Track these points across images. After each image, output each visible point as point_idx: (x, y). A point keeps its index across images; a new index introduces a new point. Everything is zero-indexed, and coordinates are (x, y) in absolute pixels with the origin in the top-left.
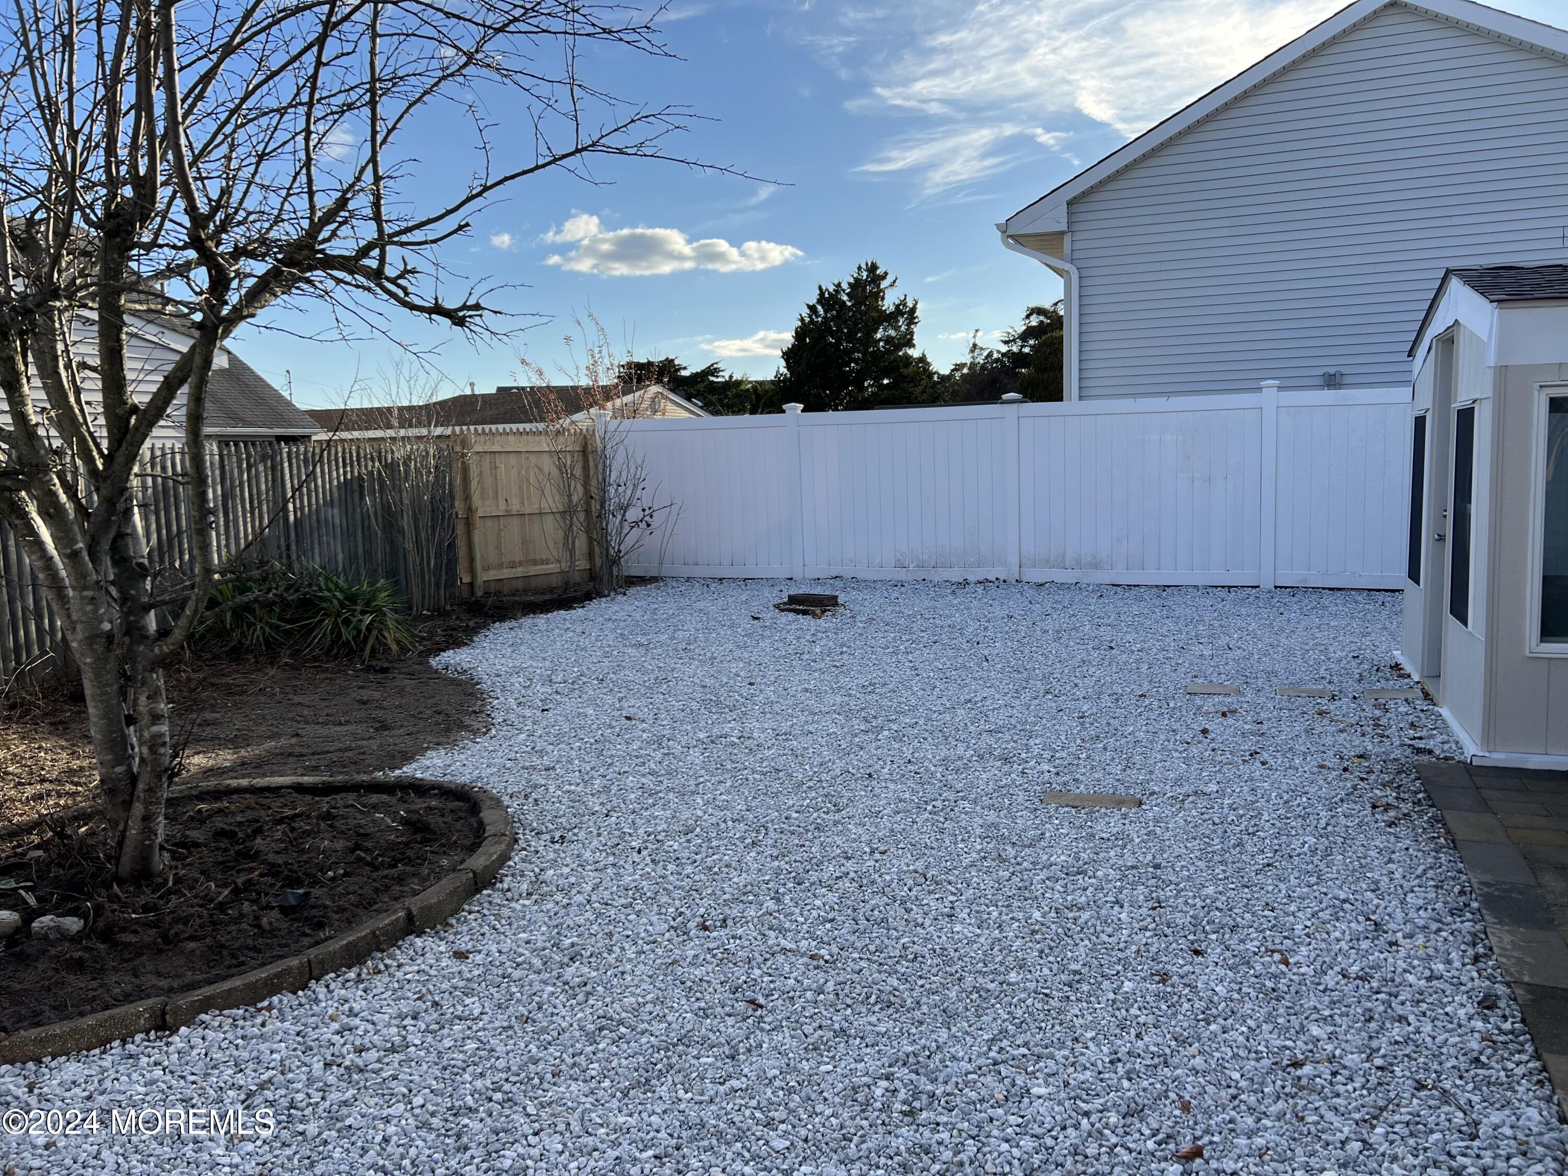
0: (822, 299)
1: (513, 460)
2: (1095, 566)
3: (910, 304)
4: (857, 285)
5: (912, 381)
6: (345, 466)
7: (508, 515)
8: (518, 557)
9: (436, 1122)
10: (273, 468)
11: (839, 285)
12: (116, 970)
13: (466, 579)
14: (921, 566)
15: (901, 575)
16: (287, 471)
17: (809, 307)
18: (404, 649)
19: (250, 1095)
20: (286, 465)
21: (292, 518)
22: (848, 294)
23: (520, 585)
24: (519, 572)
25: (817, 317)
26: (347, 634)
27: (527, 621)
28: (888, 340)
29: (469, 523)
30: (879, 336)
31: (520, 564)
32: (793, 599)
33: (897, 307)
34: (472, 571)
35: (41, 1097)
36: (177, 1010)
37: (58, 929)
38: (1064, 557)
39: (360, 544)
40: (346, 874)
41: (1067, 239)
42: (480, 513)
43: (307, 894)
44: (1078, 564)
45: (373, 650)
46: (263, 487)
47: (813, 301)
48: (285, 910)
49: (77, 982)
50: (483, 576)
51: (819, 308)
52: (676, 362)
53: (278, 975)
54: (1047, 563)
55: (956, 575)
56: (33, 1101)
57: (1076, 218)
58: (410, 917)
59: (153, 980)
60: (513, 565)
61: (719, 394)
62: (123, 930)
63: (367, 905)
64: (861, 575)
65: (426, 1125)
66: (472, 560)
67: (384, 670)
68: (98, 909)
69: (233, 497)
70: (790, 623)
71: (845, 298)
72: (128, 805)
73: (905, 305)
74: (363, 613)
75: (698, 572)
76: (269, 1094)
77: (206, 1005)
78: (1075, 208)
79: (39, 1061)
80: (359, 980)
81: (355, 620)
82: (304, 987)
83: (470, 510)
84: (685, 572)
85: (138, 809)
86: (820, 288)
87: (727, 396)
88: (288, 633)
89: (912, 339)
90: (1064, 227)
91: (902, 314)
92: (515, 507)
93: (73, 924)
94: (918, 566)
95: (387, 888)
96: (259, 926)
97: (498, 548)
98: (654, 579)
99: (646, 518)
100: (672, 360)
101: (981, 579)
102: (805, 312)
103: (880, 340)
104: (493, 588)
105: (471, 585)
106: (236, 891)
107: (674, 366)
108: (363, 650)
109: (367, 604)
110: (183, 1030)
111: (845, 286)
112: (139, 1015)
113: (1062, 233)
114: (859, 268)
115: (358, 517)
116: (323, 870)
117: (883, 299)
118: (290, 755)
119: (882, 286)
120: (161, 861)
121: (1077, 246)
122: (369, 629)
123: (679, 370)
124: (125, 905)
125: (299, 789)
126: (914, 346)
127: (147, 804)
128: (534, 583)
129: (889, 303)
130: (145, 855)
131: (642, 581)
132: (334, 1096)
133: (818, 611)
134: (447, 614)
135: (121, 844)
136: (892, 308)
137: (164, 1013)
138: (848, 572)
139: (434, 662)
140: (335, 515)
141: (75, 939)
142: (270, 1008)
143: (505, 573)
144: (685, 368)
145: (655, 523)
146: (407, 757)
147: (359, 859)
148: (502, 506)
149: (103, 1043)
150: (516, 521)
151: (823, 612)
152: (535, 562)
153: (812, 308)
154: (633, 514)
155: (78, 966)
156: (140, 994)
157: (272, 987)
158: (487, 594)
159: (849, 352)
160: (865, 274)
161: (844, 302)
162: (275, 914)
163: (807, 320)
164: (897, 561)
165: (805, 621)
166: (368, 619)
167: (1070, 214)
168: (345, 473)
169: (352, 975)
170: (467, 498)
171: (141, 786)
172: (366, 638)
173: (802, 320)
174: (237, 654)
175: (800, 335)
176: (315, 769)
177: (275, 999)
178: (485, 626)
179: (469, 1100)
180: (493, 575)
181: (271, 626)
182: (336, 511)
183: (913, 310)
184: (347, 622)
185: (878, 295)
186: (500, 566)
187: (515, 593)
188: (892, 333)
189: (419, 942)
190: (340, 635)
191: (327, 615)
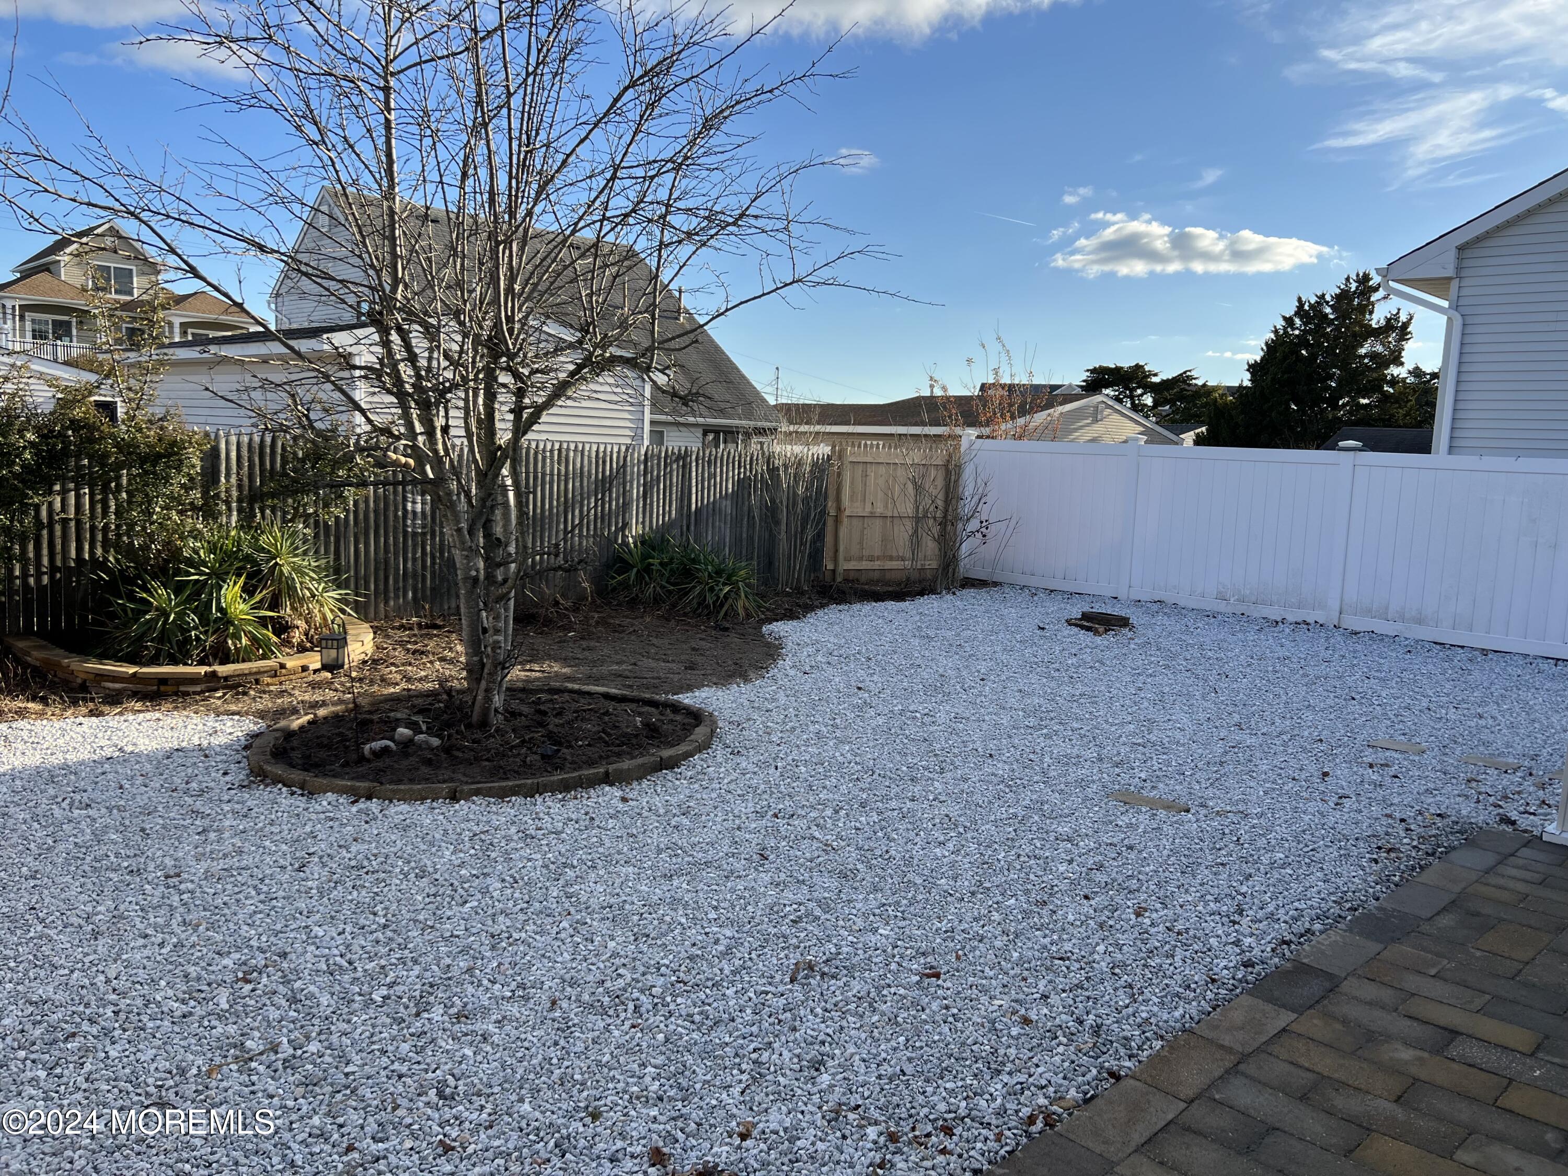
0: (1300, 311)
1: (882, 470)
2: (1419, 621)
3: (1403, 318)
4: (1343, 297)
5: (1397, 402)
6: (739, 468)
7: (872, 516)
8: (877, 552)
9: (552, 867)
10: (684, 466)
11: (1323, 296)
12: (446, 768)
13: (830, 567)
14: (1242, 600)
15: (1222, 607)
16: (694, 469)
17: (1285, 318)
18: (748, 616)
19: (475, 835)
20: (694, 464)
21: (694, 506)
22: (1331, 306)
23: (876, 575)
24: (877, 565)
25: (1293, 329)
26: (710, 599)
27: (856, 607)
28: (1373, 356)
29: (837, 520)
30: (1362, 351)
31: (878, 558)
32: (1086, 616)
33: (1388, 320)
34: (835, 559)
35: (384, 815)
36: (462, 791)
37: (427, 742)
38: (1387, 608)
39: (745, 529)
40: (589, 745)
41: (1455, 284)
42: (847, 513)
43: (558, 751)
44: (1401, 617)
45: (726, 614)
46: (675, 480)
47: (1290, 311)
48: (543, 757)
49: (425, 770)
50: (844, 566)
51: (1298, 322)
52: (1147, 368)
53: (518, 786)
54: (1368, 612)
55: (1274, 613)
56: (380, 816)
57: (1466, 263)
58: (607, 774)
59: (460, 776)
60: (871, 559)
61: (1188, 403)
62: (458, 749)
63: (591, 763)
64: (1182, 603)
65: (546, 867)
66: (836, 551)
67: (726, 629)
68: (450, 736)
69: (652, 488)
70: (1070, 636)
71: (1328, 310)
72: (479, 680)
73: (1397, 320)
74: (725, 584)
75: (1034, 582)
76: (483, 837)
77: (477, 793)
78: (1468, 253)
79: (391, 801)
80: (563, 799)
81: (717, 588)
82: (533, 796)
83: (839, 509)
84: (1022, 580)
85: (483, 684)
86: (1300, 299)
87: (1195, 405)
88: (670, 592)
89: (1400, 356)
90: (1450, 272)
91: (1393, 328)
92: (879, 510)
93: (435, 742)
94: (1238, 600)
95: (608, 757)
96: (524, 762)
97: (861, 543)
98: (995, 584)
99: (983, 530)
100: (1142, 367)
101: (1299, 620)
102: (1280, 324)
103: (1366, 356)
104: (852, 576)
105: (834, 571)
106: (523, 742)
107: (1144, 372)
108: (718, 612)
109: (729, 578)
110: (462, 802)
111: (1328, 298)
112: (443, 789)
113: (1450, 279)
114: (1348, 279)
115: (746, 508)
116: (577, 740)
117: (1371, 313)
118: (620, 676)
119: (1372, 299)
120: (497, 720)
121: (1464, 292)
122: (726, 597)
123: (1149, 376)
124: (465, 737)
125: (607, 696)
126: (1402, 364)
127: (488, 682)
128: (888, 576)
129: (1377, 318)
130: (485, 712)
131: (980, 584)
132: (513, 844)
133: (1101, 629)
134: (803, 593)
135: (473, 703)
136: (1383, 322)
137: (456, 791)
138: (1169, 597)
139: (765, 629)
140: (727, 506)
141: (431, 749)
142: (508, 802)
143: (865, 565)
144: (1156, 375)
145: (991, 532)
146: (690, 688)
147: (601, 738)
148: (868, 508)
149: (423, 799)
150: (878, 522)
151: (1106, 631)
152: (891, 558)
153: (1289, 321)
154: (973, 525)
155: (429, 762)
156: (452, 780)
157: (514, 792)
158: (846, 580)
159: (1326, 366)
160: (1353, 286)
161: (1327, 315)
162: (537, 757)
163: (1281, 332)
164: (1219, 592)
165: (1085, 637)
166: (727, 589)
167: (1460, 259)
168: (739, 473)
169: (560, 796)
170: (838, 499)
171: (486, 671)
172: (722, 605)
173: (1276, 332)
174: (633, 603)
175: (1272, 348)
176: (631, 687)
177: (514, 798)
178: (822, 606)
179: (575, 862)
180: (852, 565)
181: (662, 587)
182: (729, 502)
183: (1406, 325)
184: (712, 589)
185: (1367, 308)
186: (861, 559)
187: (870, 582)
188: (1379, 348)
189: (607, 788)
190: (705, 600)
191: (699, 583)
